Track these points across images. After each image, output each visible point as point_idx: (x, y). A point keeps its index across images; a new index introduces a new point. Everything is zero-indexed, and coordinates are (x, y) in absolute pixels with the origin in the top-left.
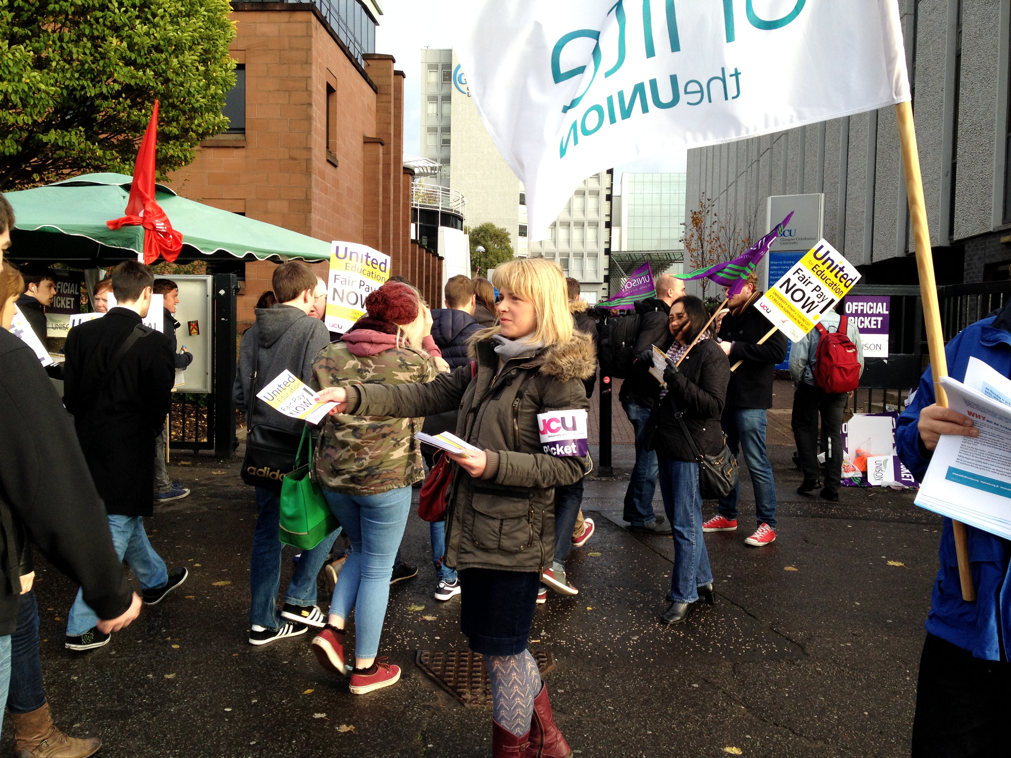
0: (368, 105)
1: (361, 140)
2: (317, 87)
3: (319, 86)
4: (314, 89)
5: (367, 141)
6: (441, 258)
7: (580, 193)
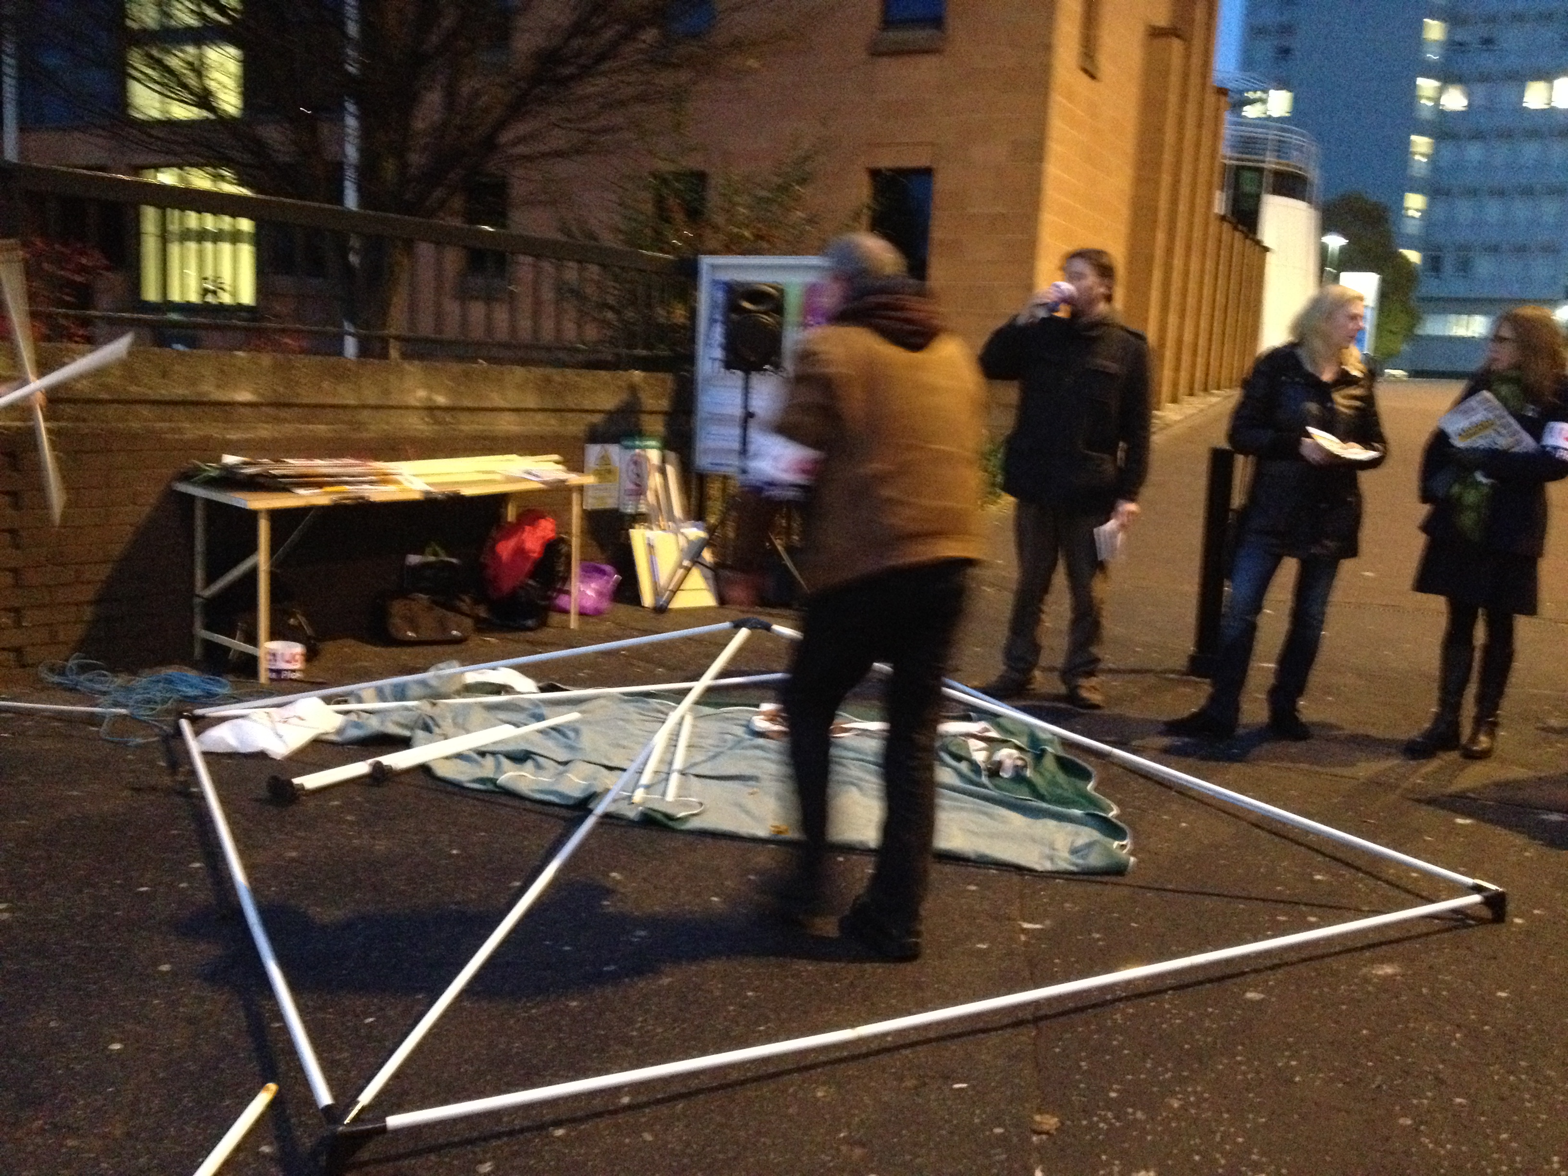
1: (1142, 34)
5: (1156, 33)
6: (1266, 249)
7: (1532, 134)
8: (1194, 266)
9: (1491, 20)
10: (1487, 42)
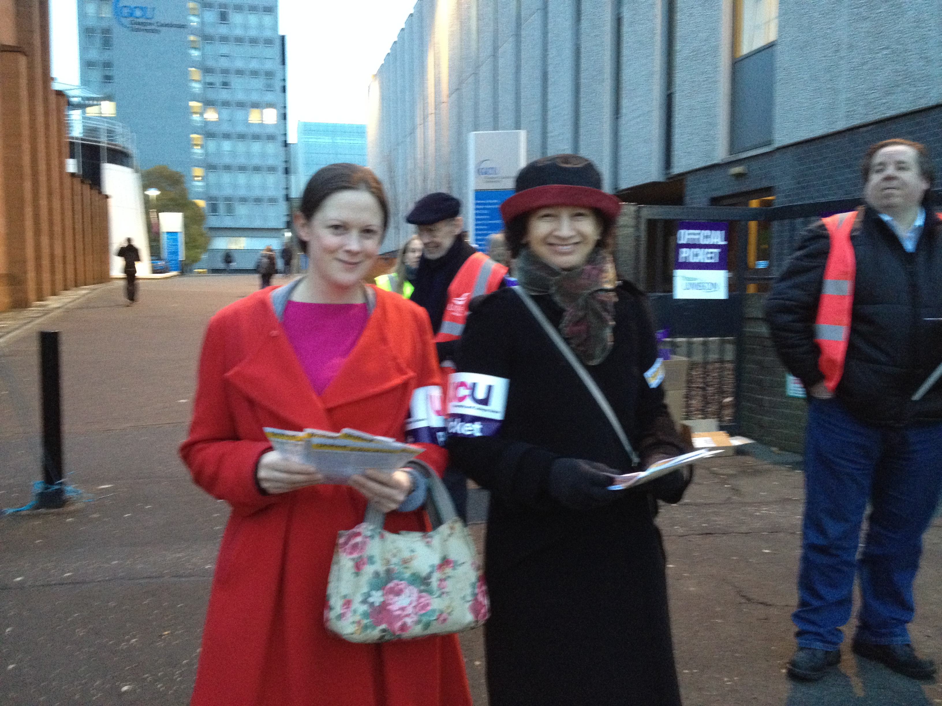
5: (5, 49)
6: (107, 197)
7: (256, 137)
8: (56, 205)
9: (225, 72)
10: (225, 84)
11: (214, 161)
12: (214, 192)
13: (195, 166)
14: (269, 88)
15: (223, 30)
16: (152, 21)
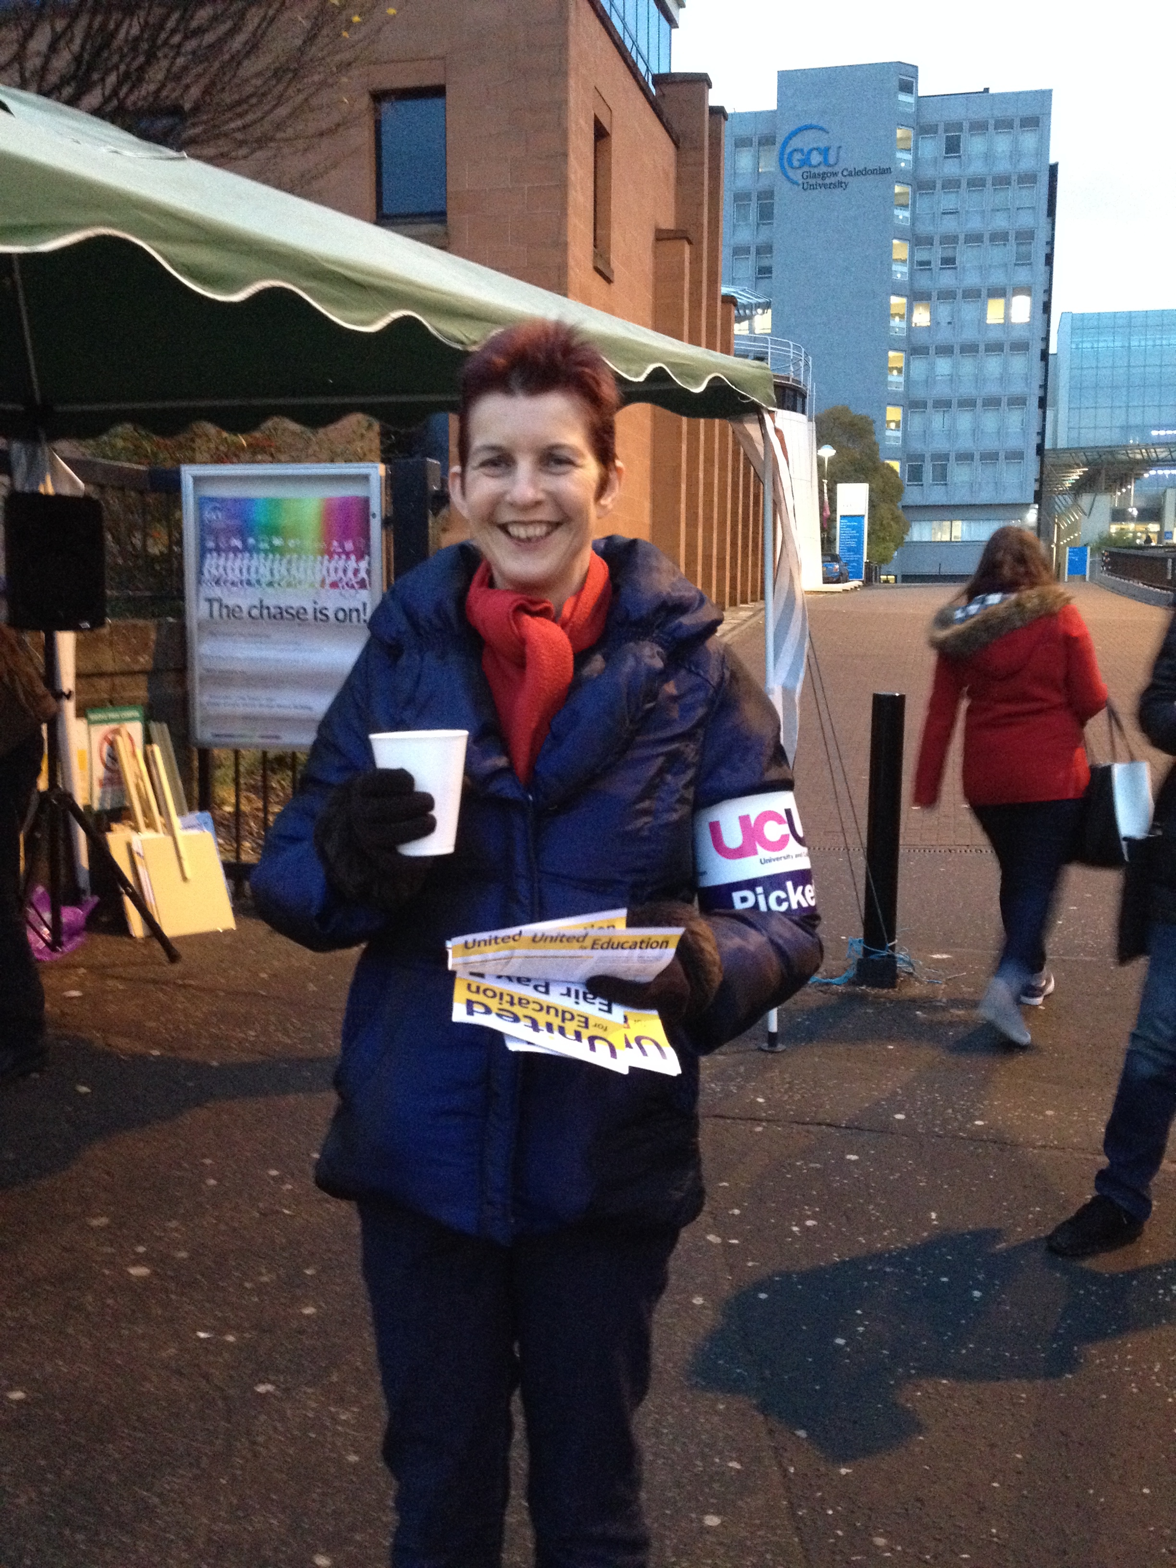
0: (664, 169)
1: (651, 237)
2: (577, 123)
3: (582, 122)
4: (572, 127)
5: (661, 236)
7: (995, 348)
9: (950, 240)
10: (948, 262)
11: (920, 393)
12: (917, 446)
13: (889, 404)
14: (1024, 260)
15: (951, 168)
16: (836, 169)
